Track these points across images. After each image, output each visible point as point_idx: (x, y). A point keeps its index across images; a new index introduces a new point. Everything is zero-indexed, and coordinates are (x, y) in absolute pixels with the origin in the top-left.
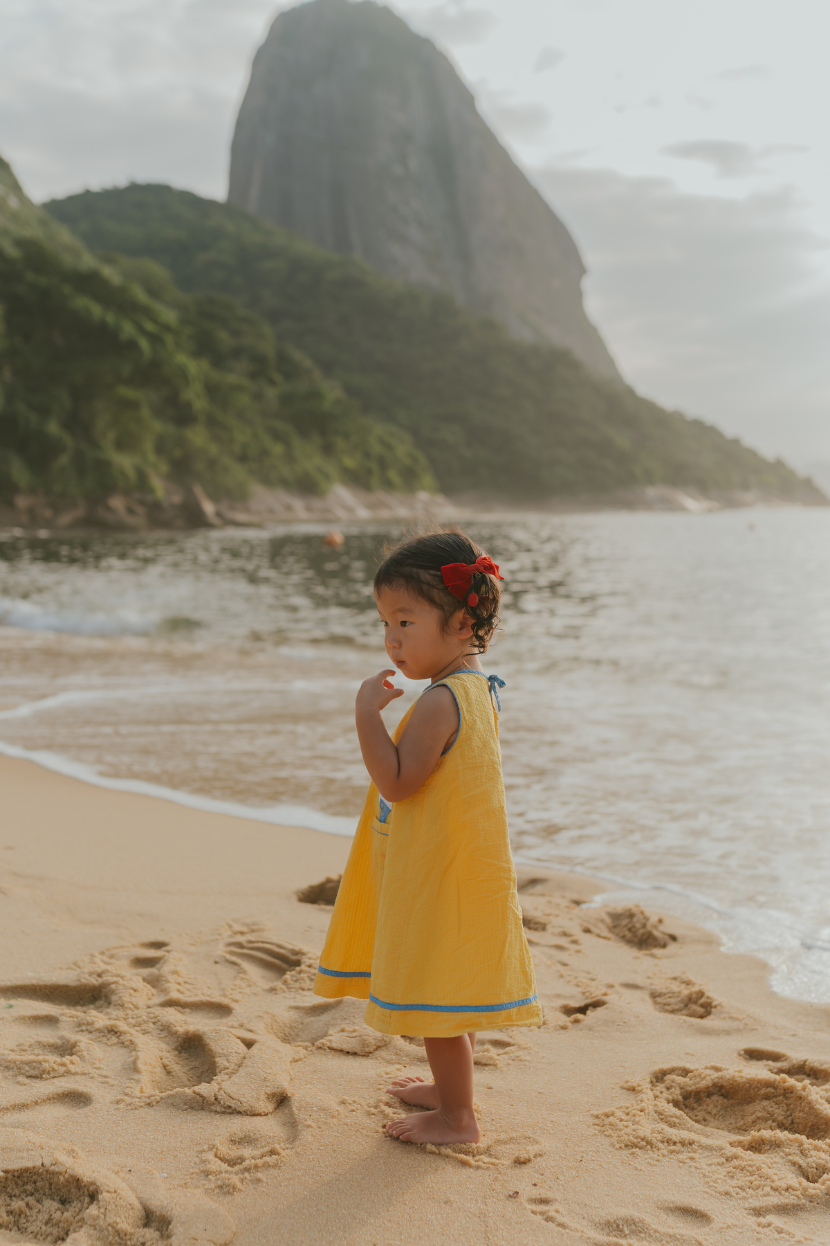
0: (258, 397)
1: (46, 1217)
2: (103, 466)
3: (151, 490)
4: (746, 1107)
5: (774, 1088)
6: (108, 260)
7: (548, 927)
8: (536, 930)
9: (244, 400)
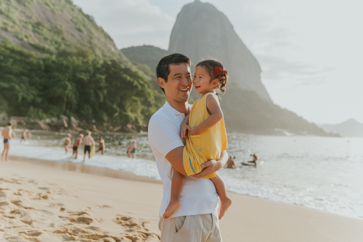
2: (127, 116)
3: (138, 123)
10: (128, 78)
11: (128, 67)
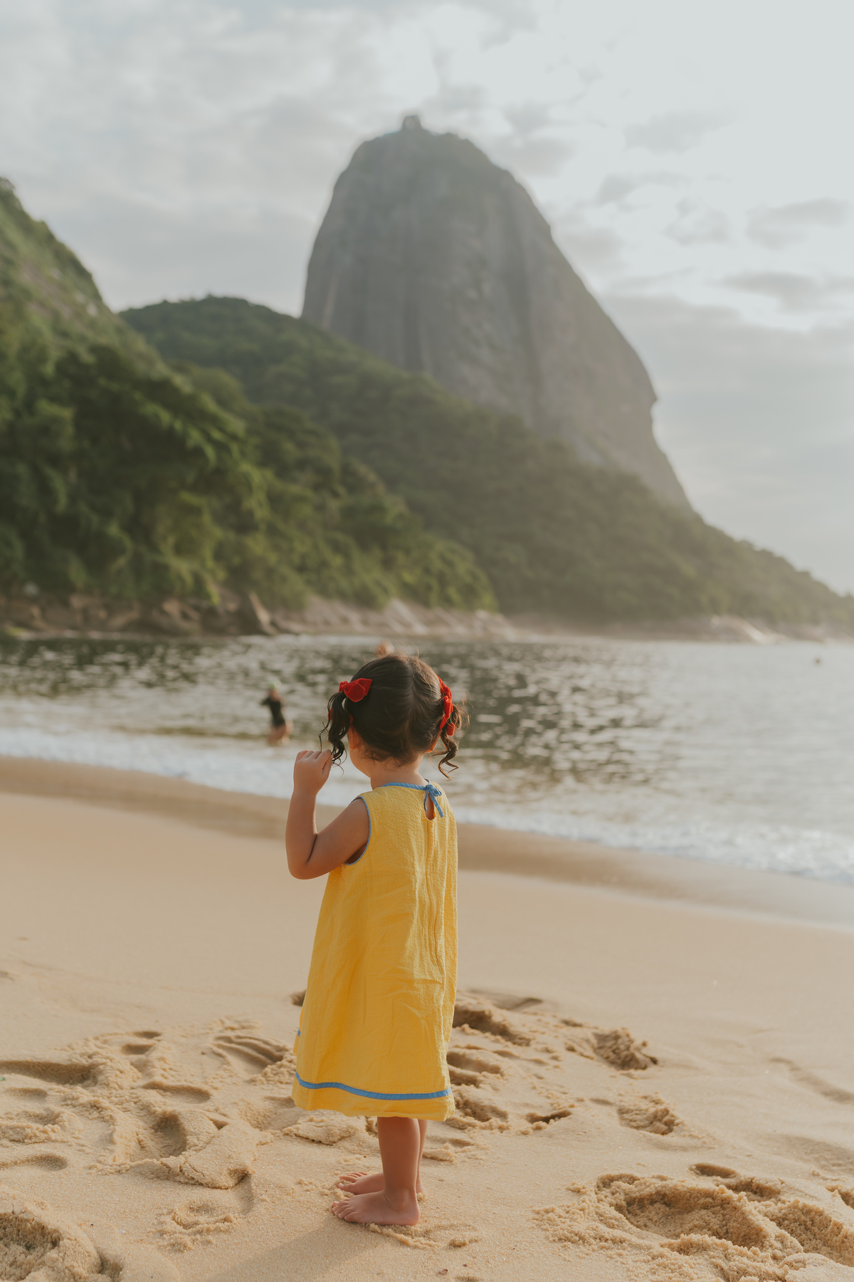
0: (320, 508)
1: (12, 1259)
2: (161, 570)
3: (208, 597)
4: (685, 1215)
5: (713, 1199)
6: (180, 369)
7: (532, 1043)
8: (520, 1045)
9: (306, 511)
10: (165, 417)
11: (158, 375)
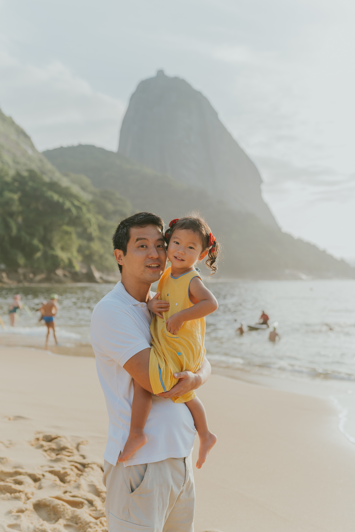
2: (55, 258)
3: (74, 267)
10: (56, 197)
11: (55, 179)
